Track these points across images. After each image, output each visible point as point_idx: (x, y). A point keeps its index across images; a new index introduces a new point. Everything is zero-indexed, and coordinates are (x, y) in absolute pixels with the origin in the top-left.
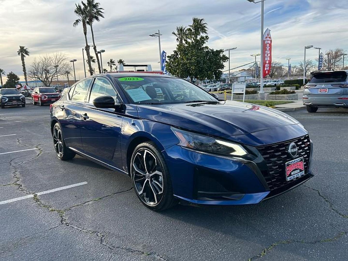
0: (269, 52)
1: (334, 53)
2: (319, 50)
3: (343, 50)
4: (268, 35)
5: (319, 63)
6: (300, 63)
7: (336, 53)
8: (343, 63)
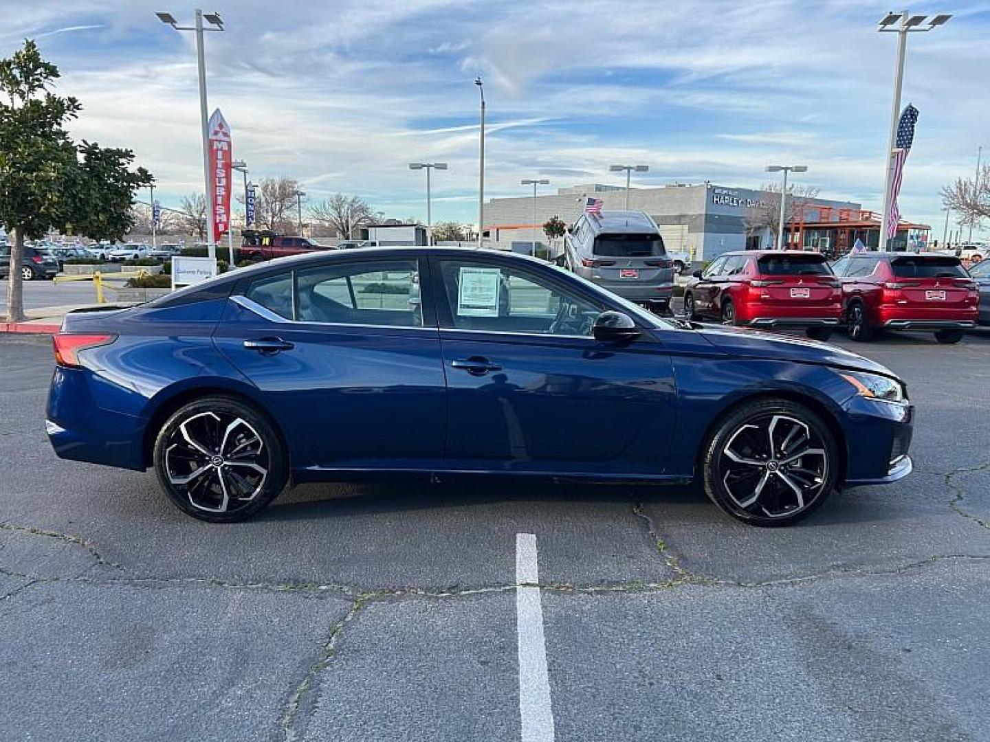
0: (224, 175)
1: (277, 186)
2: (245, 175)
3: (295, 182)
4: (221, 126)
5: (247, 207)
6: (184, 201)
7: (282, 187)
8: (298, 215)
